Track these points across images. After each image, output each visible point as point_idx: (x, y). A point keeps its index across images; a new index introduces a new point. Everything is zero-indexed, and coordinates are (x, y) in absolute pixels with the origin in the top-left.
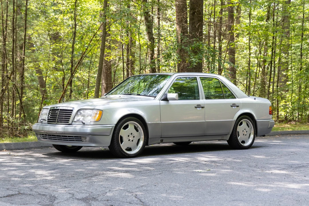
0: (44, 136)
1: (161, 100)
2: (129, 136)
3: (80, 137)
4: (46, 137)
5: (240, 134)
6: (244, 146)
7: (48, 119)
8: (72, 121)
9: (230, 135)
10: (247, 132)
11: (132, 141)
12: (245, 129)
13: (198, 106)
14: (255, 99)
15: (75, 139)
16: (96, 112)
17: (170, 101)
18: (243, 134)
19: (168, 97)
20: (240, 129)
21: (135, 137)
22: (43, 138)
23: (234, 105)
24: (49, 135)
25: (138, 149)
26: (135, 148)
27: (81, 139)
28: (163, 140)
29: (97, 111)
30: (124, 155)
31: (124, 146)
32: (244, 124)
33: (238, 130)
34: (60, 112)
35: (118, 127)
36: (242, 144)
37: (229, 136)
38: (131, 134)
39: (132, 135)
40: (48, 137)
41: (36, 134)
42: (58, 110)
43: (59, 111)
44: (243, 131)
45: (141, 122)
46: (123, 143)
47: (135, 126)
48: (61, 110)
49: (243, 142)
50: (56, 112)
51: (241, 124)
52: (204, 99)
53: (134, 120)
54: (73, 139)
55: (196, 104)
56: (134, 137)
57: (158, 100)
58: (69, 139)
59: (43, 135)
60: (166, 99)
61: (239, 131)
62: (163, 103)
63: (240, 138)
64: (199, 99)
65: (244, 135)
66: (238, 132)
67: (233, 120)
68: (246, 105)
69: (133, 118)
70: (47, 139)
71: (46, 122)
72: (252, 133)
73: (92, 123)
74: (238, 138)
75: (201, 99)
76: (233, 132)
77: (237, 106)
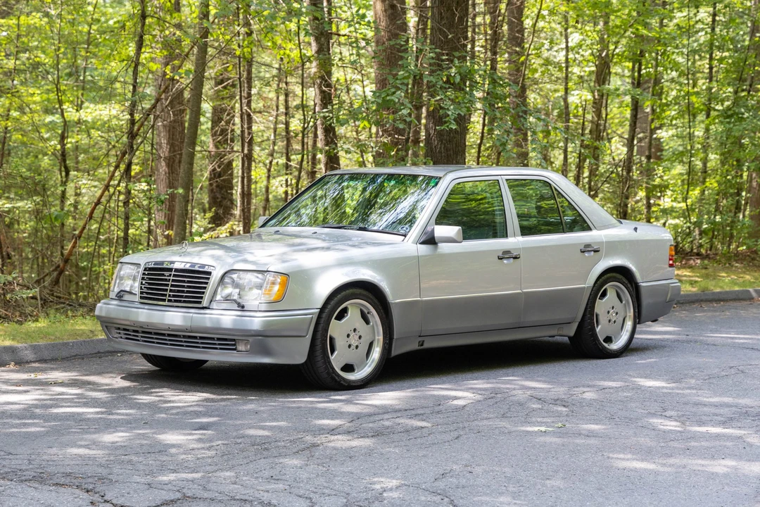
0: (130, 335)
1: (420, 244)
2: (348, 336)
3: (234, 340)
4: (137, 336)
5: (601, 318)
6: (611, 350)
7: (142, 293)
8: (209, 301)
9: (577, 324)
10: (617, 313)
11: (357, 347)
12: (613, 308)
13: (506, 255)
14: (636, 229)
15: (219, 344)
16: (274, 279)
17: (440, 245)
18: (609, 319)
19: (436, 235)
20: (601, 307)
21: (362, 339)
22: (127, 338)
23: (587, 248)
24: (143, 332)
25: (369, 366)
26: (363, 365)
27: (234, 345)
28: (423, 341)
29: (274, 277)
30: (339, 382)
31: (337, 360)
32: (611, 294)
33: (597, 310)
34: (174, 276)
35: (324, 315)
36: (606, 345)
37: (575, 326)
38: (355, 330)
39: (357, 332)
40: (142, 337)
41: (106, 327)
42: (170, 270)
43: (173, 273)
44: (608, 312)
45: (376, 301)
46: (336, 353)
47: (362, 312)
48: (177, 270)
49: (609, 340)
50: (163, 275)
51: (604, 294)
52: (519, 236)
53: (361, 297)
54: (215, 344)
55: (501, 250)
56: (360, 337)
57: (413, 243)
58: (202, 343)
59: (125, 330)
60: (430, 240)
61: (598, 312)
62: (424, 249)
63: (601, 331)
64: (507, 237)
65: (610, 321)
66: (597, 315)
67: (586, 286)
68: (615, 246)
69: (358, 291)
70: (138, 340)
71: (137, 298)
72: (630, 316)
73: (263, 307)
74: (598, 330)
75: (511, 237)
76: (584, 315)
77: (596, 251)
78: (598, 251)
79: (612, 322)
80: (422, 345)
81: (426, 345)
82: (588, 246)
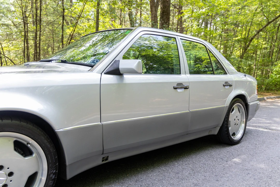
1: (105, 73)
5: (231, 123)
6: (235, 140)
9: (220, 127)
10: (238, 120)
12: (237, 117)
13: (180, 86)
14: (245, 76)
17: (126, 76)
18: (235, 123)
28: (108, 156)
32: (236, 110)
33: (230, 119)
36: (232, 137)
37: (218, 129)
44: (235, 119)
49: (234, 134)
51: (233, 110)
52: (188, 74)
55: (176, 82)
60: (116, 72)
63: (231, 129)
64: (180, 74)
67: (225, 106)
75: (183, 74)
76: (224, 122)
77: (230, 86)
78: (231, 86)
79: (236, 125)
80: (107, 159)
81: (110, 159)
82: (226, 83)
